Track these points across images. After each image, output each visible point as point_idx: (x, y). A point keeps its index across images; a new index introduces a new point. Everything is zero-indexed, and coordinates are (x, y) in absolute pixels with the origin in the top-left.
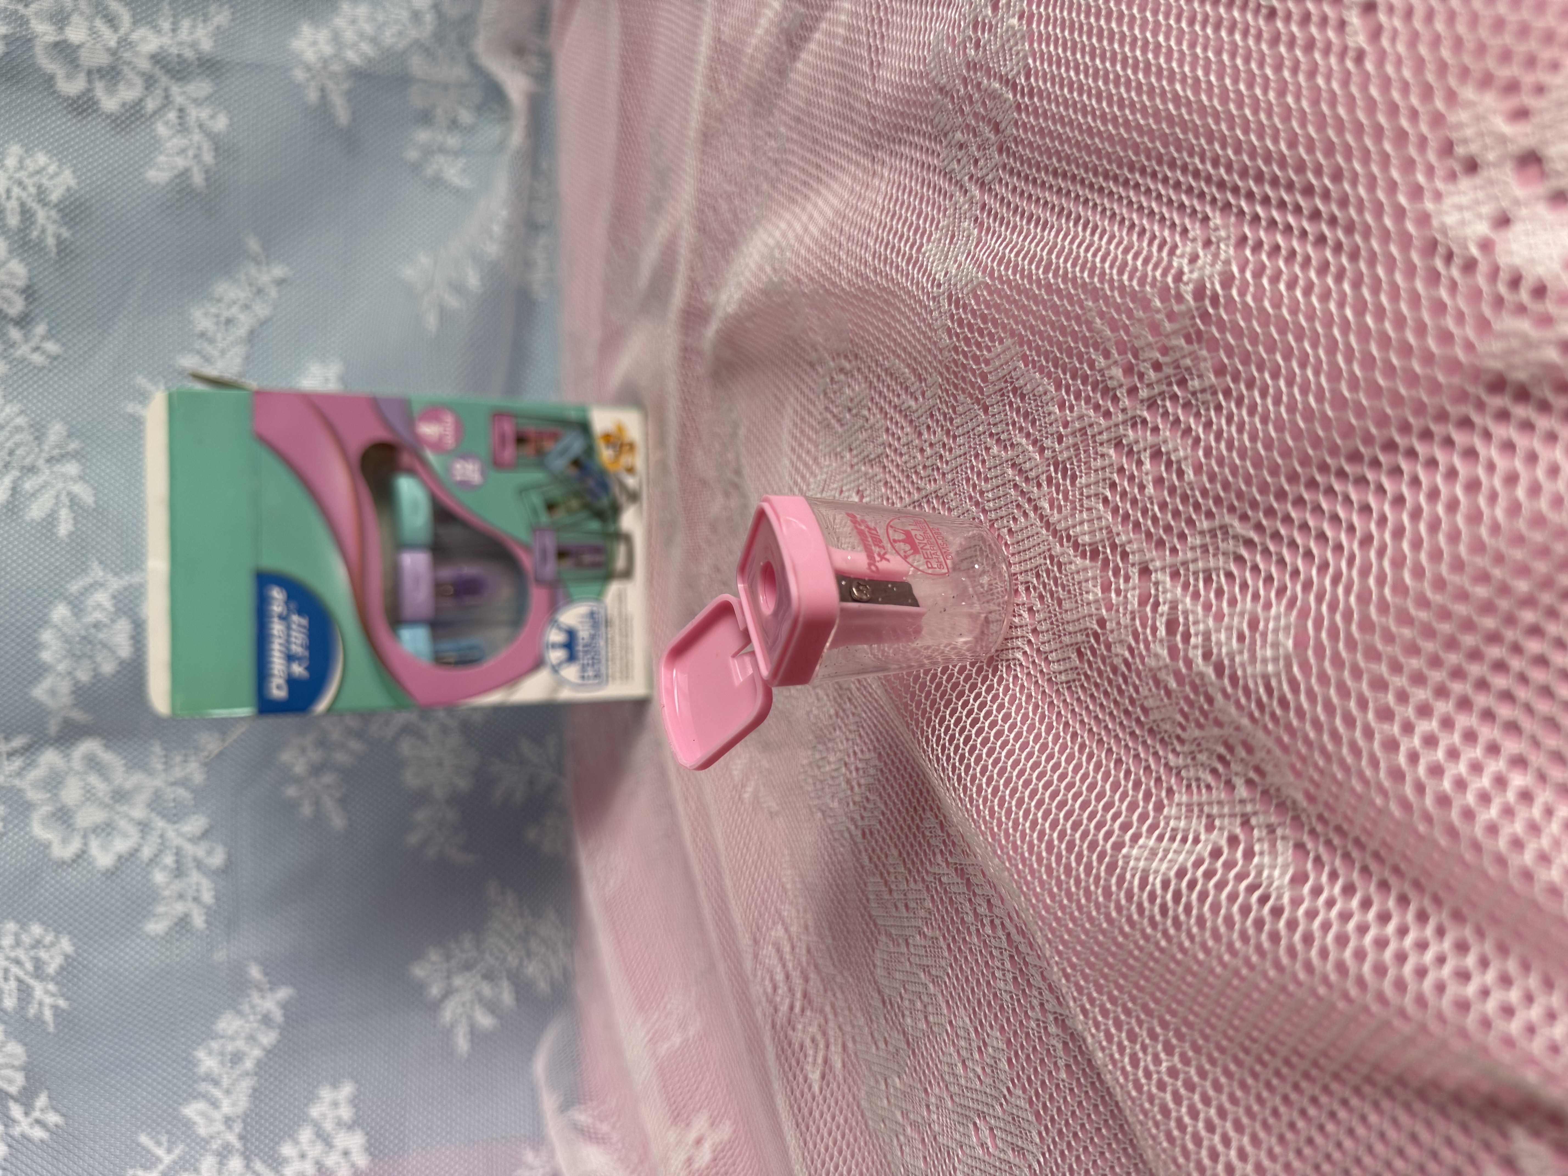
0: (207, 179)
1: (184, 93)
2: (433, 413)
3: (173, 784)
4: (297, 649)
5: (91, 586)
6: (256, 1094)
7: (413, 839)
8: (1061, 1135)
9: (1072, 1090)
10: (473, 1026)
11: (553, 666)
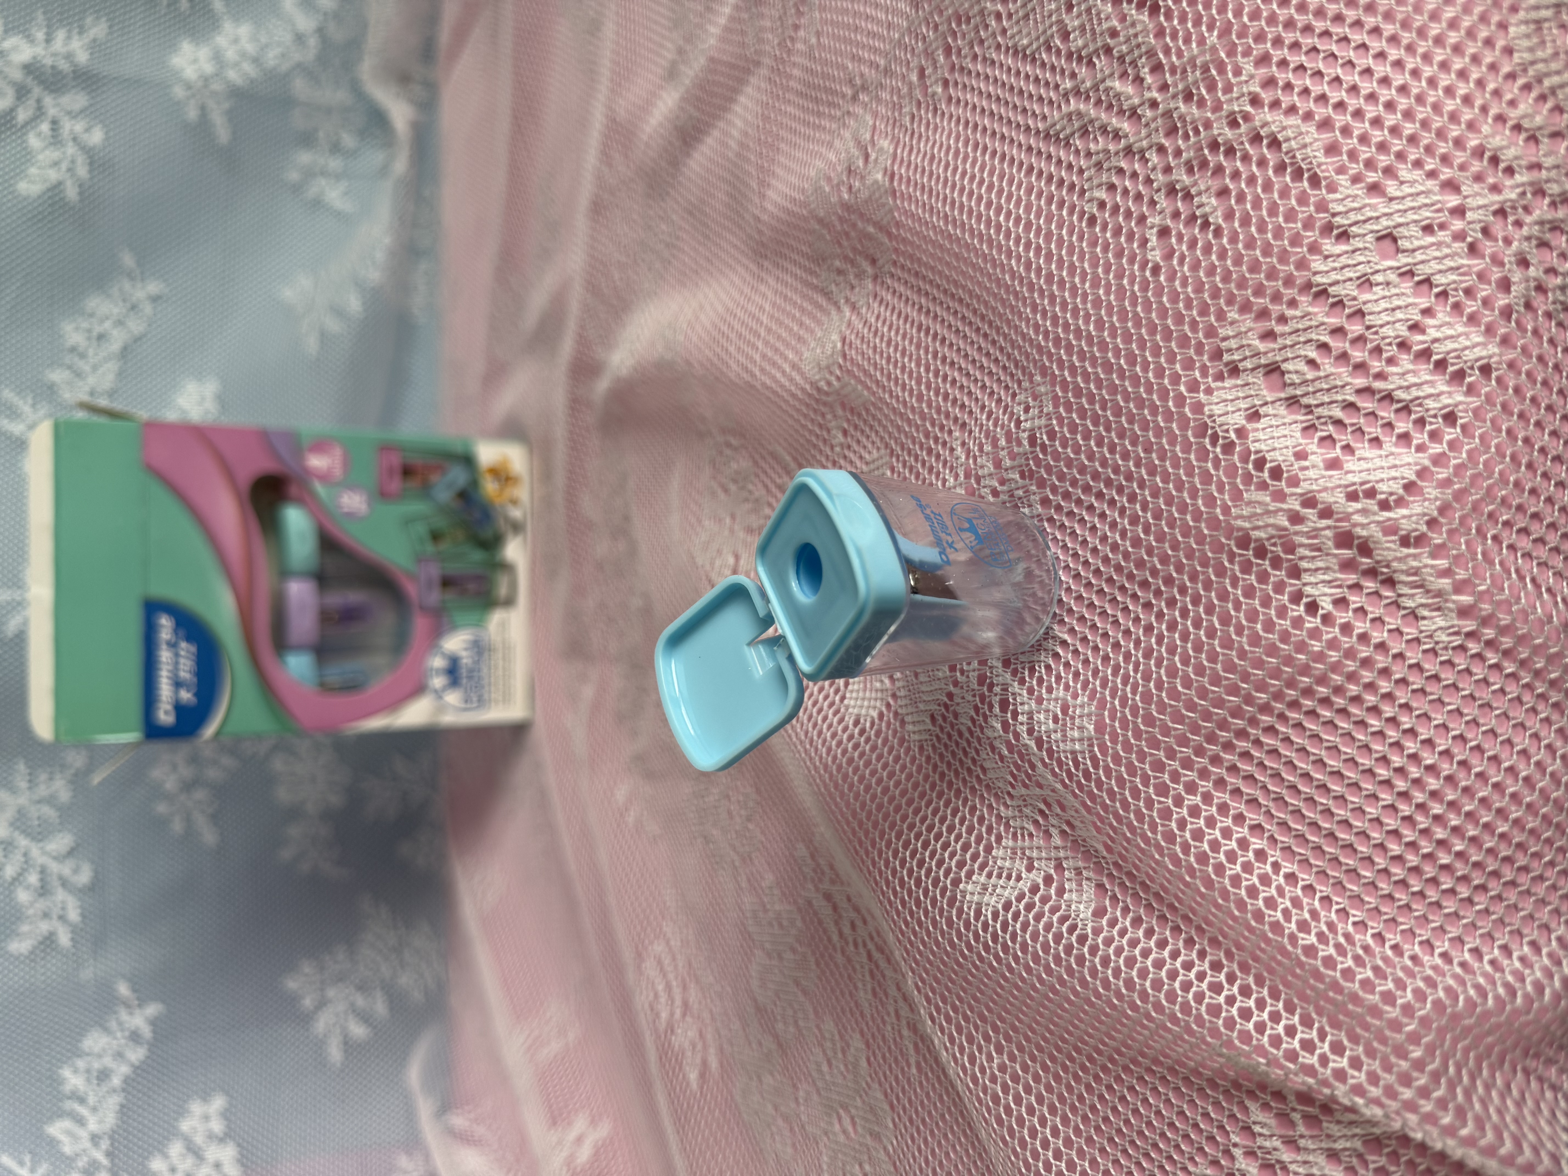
0: (81, 194)
1: (58, 105)
2: (320, 446)
3: (39, 802)
4: (185, 674)
6: (123, 1111)
7: (286, 854)
8: (911, 1120)
9: (921, 1083)
10: (346, 1036)
11: (436, 691)
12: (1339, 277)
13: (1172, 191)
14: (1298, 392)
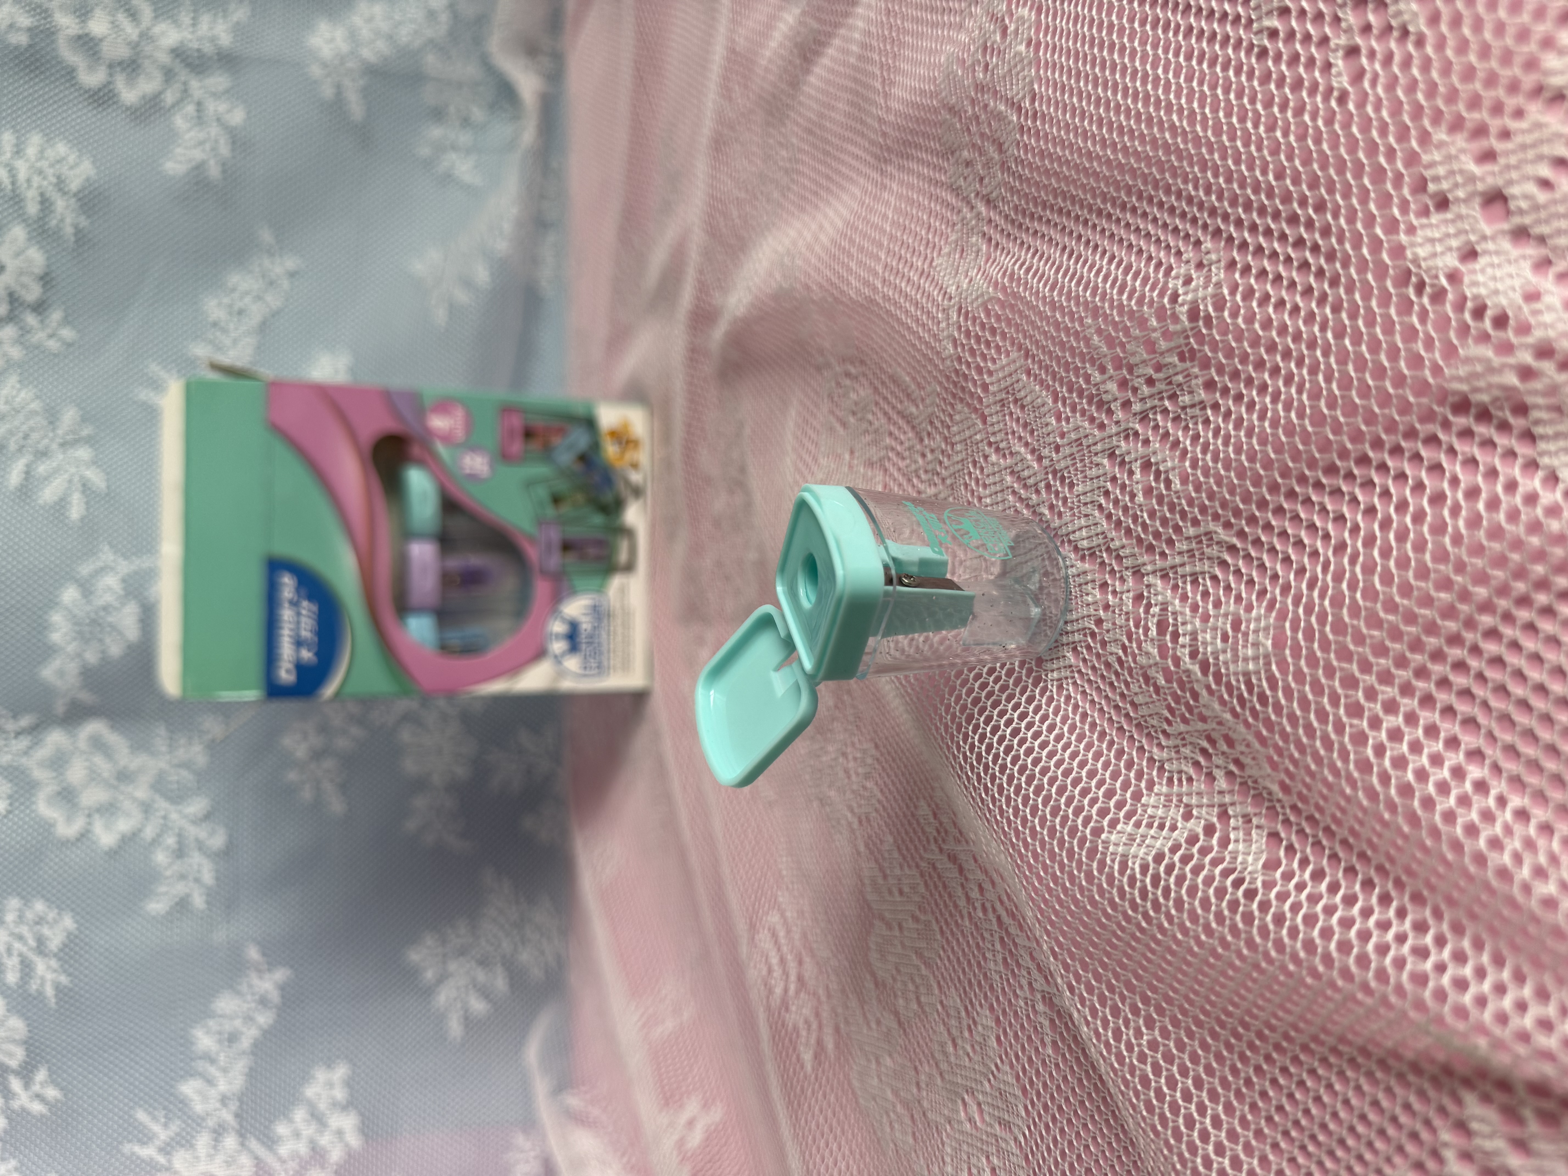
0: (224, 172)
1: (202, 87)
2: (443, 406)
3: (177, 766)
4: (306, 634)
5: (102, 569)
6: (251, 1074)
7: (411, 825)
10: (466, 1011)
11: (556, 657)
14: (1527, 221)
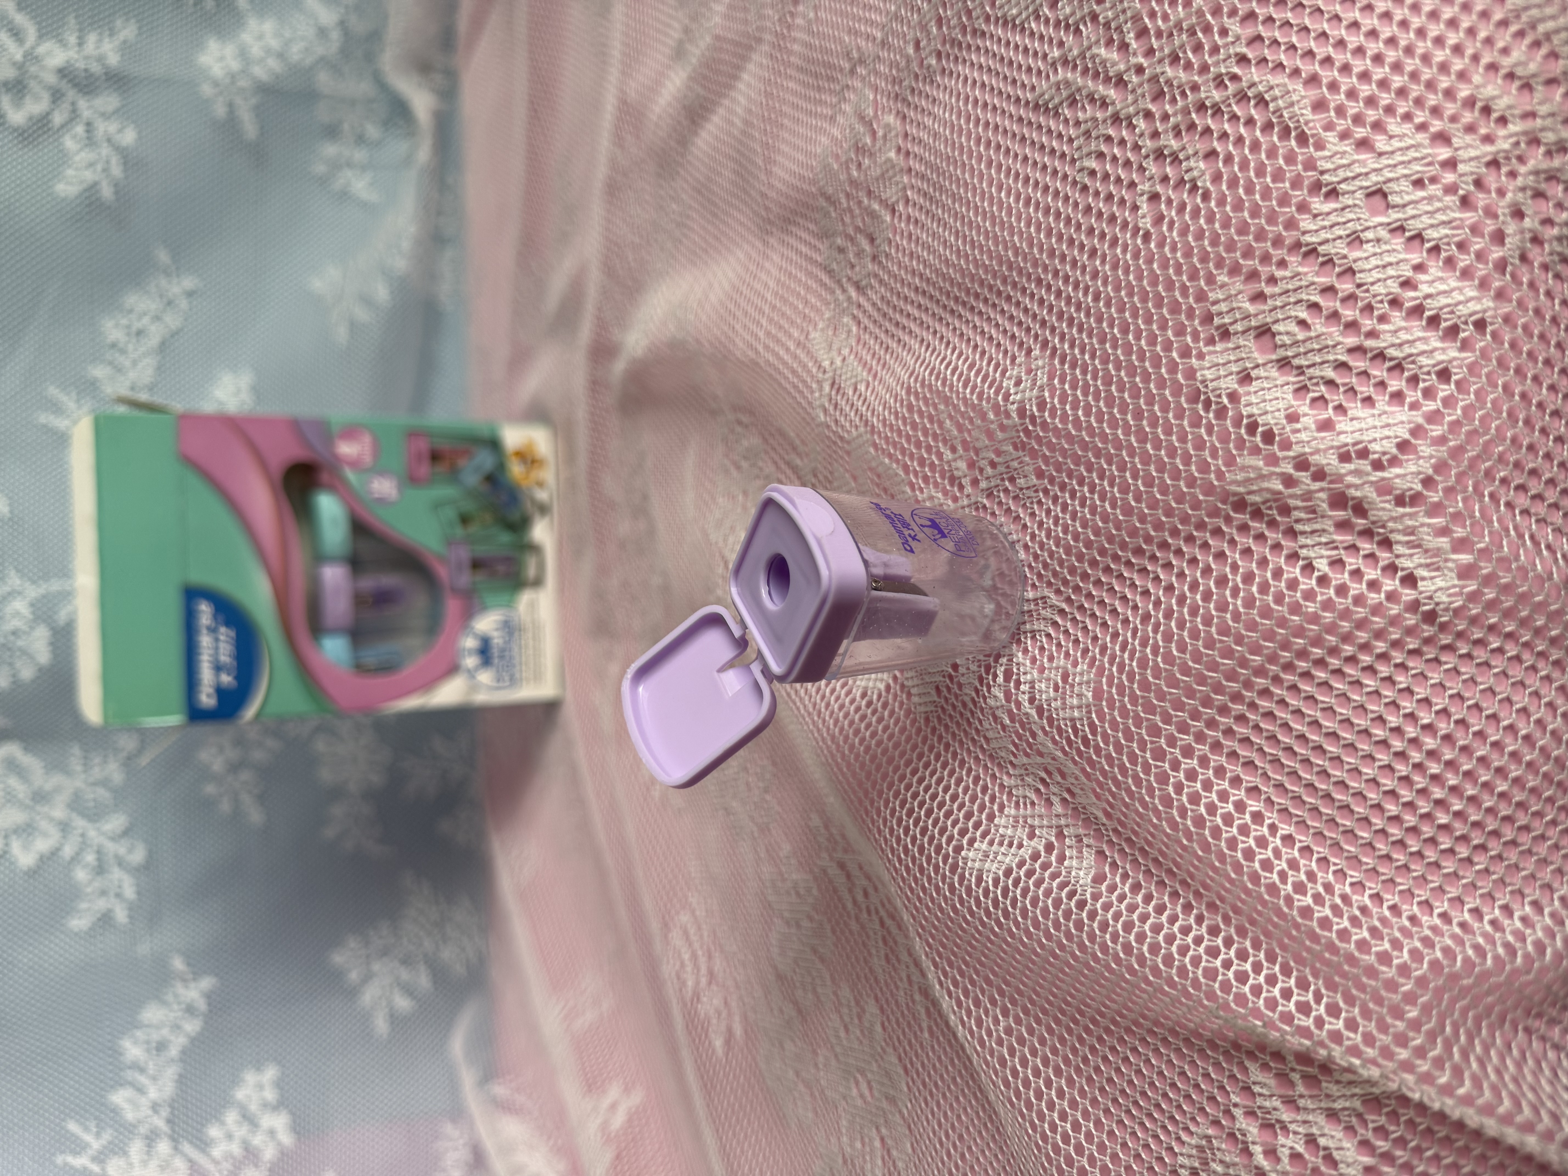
0: (116, 193)
1: (91, 107)
2: (350, 432)
3: (94, 784)
4: (225, 659)
5: (9, 594)
6: (181, 1080)
7: (330, 832)
8: (924, 1084)
9: (933, 1047)
10: (391, 1008)
11: (469, 671)
12: (1329, 236)
13: (1159, 155)
14: (1290, 354)
